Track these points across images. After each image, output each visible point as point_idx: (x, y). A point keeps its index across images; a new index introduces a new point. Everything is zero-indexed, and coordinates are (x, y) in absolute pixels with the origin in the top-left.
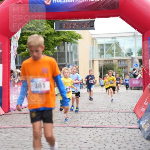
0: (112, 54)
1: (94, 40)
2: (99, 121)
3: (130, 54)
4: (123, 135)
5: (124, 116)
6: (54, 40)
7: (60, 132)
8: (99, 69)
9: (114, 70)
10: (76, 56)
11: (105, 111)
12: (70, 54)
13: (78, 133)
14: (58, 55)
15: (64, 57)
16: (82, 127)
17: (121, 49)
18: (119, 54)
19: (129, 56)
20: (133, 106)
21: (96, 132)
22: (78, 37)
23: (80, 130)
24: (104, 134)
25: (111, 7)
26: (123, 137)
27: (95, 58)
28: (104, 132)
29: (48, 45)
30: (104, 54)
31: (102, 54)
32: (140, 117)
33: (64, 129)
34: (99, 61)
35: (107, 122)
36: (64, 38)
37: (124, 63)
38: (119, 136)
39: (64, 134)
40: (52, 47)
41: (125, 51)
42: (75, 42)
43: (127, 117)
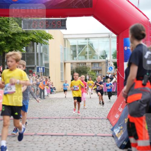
0: (86, 57)
1: (66, 41)
2: (70, 129)
3: (104, 56)
4: (95, 143)
5: (97, 123)
6: (22, 40)
7: (26, 141)
8: (71, 72)
9: (88, 74)
10: (47, 58)
11: (77, 118)
12: (39, 55)
13: (47, 142)
14: (27, 56)
15: (33, 58)
16: (52, 136)
17: (95, 51)
18: (93, 57)
19: (104, 58)
20: (107, 112)
21: (66, 141)
22: (49, 37)
23: (49, 139)
24: (75, 142)
25: (83, 5)
26: (95, 146)
27: (66, 60)
28: (75, 140)
29: (15, 45)
30: (77, 56)
31: (74, 56)
32: (114, 124)
33: (32, 137)
34: (71, 63)
35: (78, 129)
36: (33, 38)
37: (98, 66)
38: (91, 145)
39: (31, 143)
40: (20, 47)
41: (99, 53)
42: (45, 42)
43: (100, 124)
